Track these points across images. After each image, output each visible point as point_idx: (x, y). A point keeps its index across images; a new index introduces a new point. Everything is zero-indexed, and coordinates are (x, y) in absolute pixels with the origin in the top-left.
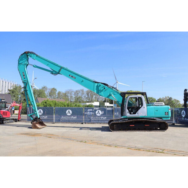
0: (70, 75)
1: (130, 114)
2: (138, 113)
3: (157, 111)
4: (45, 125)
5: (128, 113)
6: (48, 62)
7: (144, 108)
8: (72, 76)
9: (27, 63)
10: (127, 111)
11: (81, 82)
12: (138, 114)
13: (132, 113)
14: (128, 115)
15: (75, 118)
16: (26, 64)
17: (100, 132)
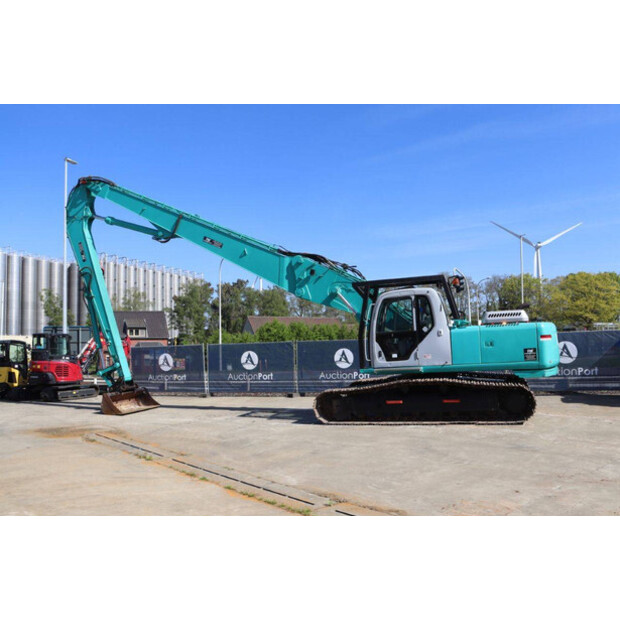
0: (205, 238)
1: (389, 358)
2: (416, 354)
3: (492, 344)
4: (156, 403)
5: (380, 355)
6: (142, 204)
7: (439, 334)
8: (212, 241)
9: (90, 214)
10: (377, 348)
11: (241, 257)
12: (416, 358)
13: (395, 356)
14: (381, 362)
15: (268, 377)
16: (85, 217)
17: (287, 426)
